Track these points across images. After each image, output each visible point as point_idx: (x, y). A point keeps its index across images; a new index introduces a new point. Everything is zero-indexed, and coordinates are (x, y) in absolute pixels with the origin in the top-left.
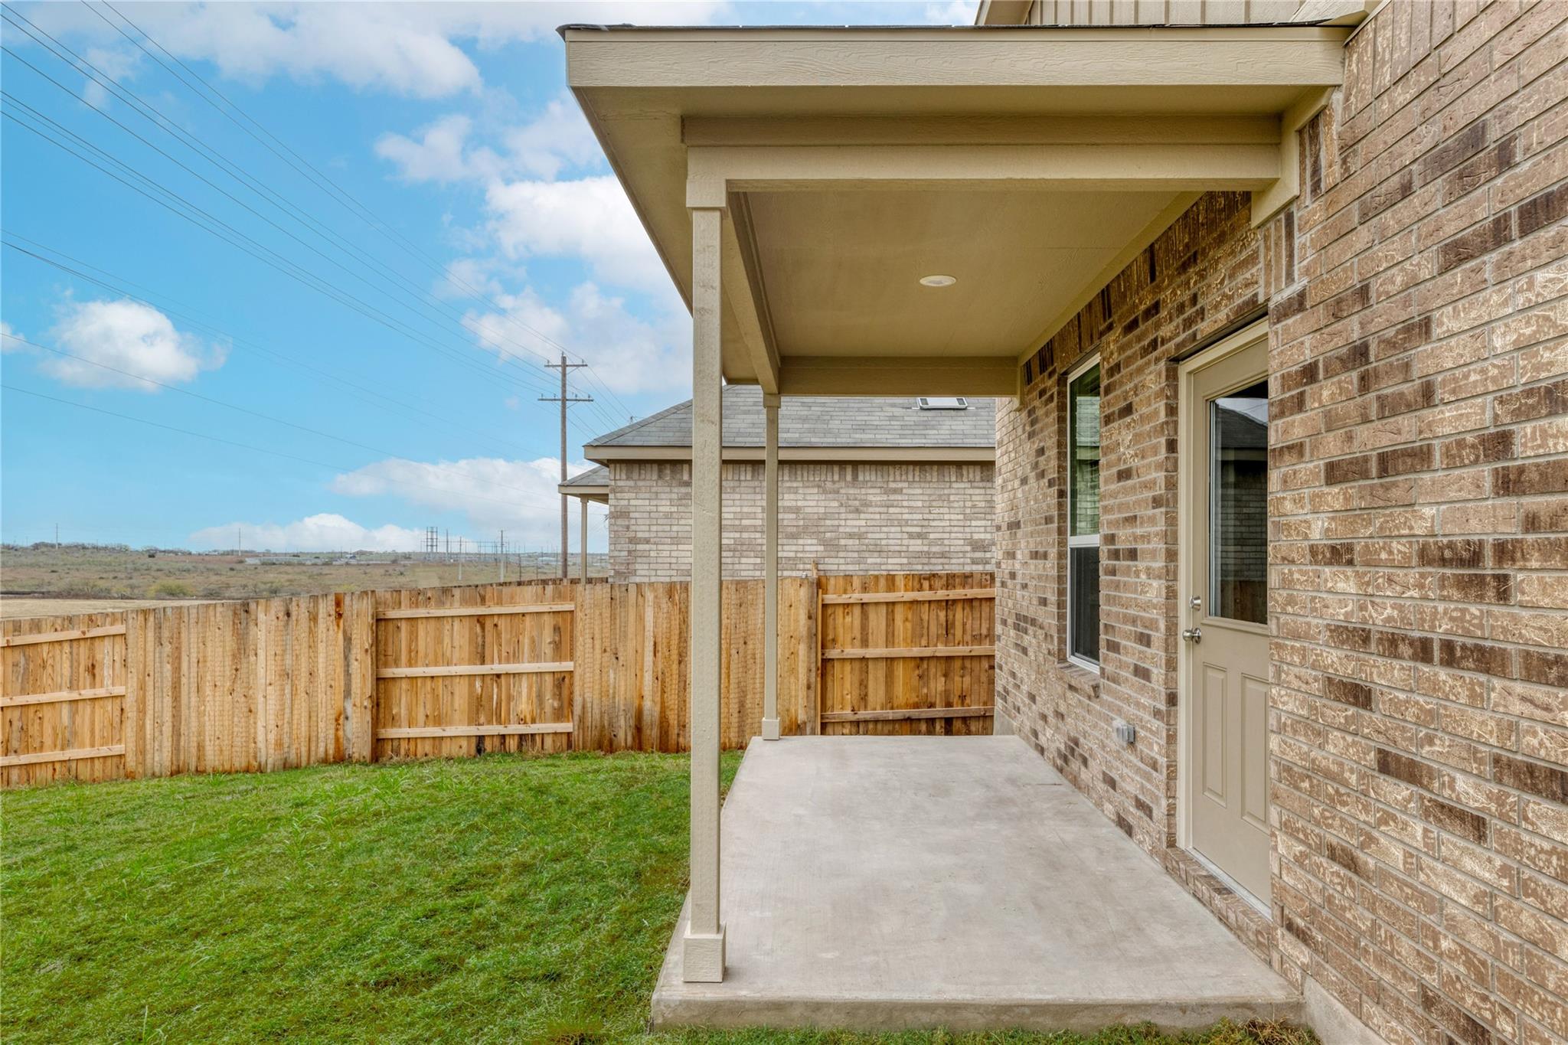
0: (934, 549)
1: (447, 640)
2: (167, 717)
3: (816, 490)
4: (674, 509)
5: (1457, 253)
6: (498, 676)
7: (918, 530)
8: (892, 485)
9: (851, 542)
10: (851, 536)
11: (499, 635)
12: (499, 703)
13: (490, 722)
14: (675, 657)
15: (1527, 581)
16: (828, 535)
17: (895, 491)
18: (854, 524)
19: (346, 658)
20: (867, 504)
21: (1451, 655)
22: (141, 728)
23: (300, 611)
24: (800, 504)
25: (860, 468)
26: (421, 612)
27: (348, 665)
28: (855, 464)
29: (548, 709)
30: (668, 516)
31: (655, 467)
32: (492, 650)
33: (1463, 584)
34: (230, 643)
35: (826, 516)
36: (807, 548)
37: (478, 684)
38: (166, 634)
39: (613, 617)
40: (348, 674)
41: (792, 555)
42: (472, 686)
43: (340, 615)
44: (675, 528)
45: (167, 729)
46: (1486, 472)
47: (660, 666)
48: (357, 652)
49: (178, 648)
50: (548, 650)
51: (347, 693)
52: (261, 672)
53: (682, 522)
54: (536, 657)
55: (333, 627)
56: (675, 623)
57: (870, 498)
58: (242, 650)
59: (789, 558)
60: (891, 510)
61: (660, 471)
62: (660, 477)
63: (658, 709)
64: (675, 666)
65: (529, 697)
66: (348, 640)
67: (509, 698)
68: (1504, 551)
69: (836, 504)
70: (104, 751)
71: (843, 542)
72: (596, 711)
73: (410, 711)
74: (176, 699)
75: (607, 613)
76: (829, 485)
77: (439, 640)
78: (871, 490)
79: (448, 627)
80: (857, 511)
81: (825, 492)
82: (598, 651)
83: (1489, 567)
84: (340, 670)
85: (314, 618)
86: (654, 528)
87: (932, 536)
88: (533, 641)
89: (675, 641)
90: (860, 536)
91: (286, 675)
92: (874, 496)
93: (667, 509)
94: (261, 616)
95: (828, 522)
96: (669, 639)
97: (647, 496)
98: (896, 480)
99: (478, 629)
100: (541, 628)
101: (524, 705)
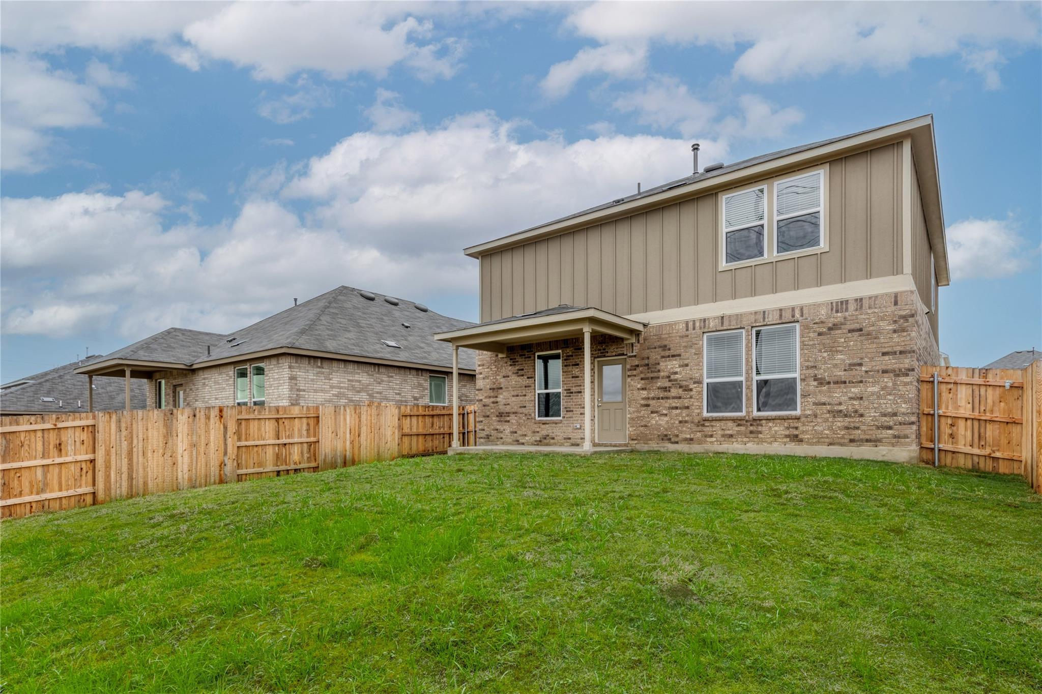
0: (403, 399)
1: (263, 429)
2: (125, 469)
3: (366, 374)
4: (315, 378)
5: (663, 357)
6: (285, 444)
7: (398, 392)
8: (390, 374)
9: (377, 395)
10: (377, 393)
11: (285, 427)
12: (286, 457)
13: (282, 465)
14: (357, 434)
15: (672, 390)
16: (370, 392)
17: (392, 377)
18: (378, 388)
19: (225, 436)
20: (383, 381)
21: (662, 398)
22: (108, 476)
23: (201, 415)
24: (361, 379)
25: (380, 367)
26: (252, 416)
27: (225, 440)
28: (379, 365)
29: (305, 458)
30: (312, 380)
31: (307, 359)
32: (282, 434)
33: (664, 391)
34: (163, 430)
35: (369, 385)
36: (363, 397)
37: (277, 448)
38: (123, 425)
39: (335, 419)
40: (226, 444)
41: (358, 399)
42: (274, 449)
43: (222, 417)
44: (315, 386)
45: (125, 476)
46: (667, 380)
47: (352, 438)
48: (229, 433)
49: (131, 433)
50: (305, 433)
51: (225, 453)
52: (180, 444)
53: (318, 383)
54: (301, 437)
55: (218, 422)
56: (357, 422)
57: (384, 379)
58: (169, 433)
59: (357, 400)
60: (390, 384)
61: (309, 361)
62: (309, 363)
63: (351, 455)
64: (357, 438)
65: (298, 453)
66: (225, 428)
67: (290, 454)
68: (669, 387)
69: (372, 380)
70: (71, 492)
71: (375, 395)
72: (330, 457)
73: (246, 462)
74: (130, 460)
75: (333, 418)
76: (370, 372)
77: (259, 429)
78: (384, 376)
79: (263, 423)
80: (380, 383)
81: (369, 375)
82: (330, 432)
83: (668, 389)
84: (222, 443)
85: (208, 418)
86: (307, 385)
87: (402, 394)
88: (299, 430)
89: (357, 427)
90: (380, 393)
91: (194, 445)
92: (385, 378)
93: (312, 377)
94: (180, 416)
95: (370, 387)
96: (355, 428)
97: (303, 371)
98: (392, 372)
99: (276, 424)
100: (302, 424)
101: (296, 457)
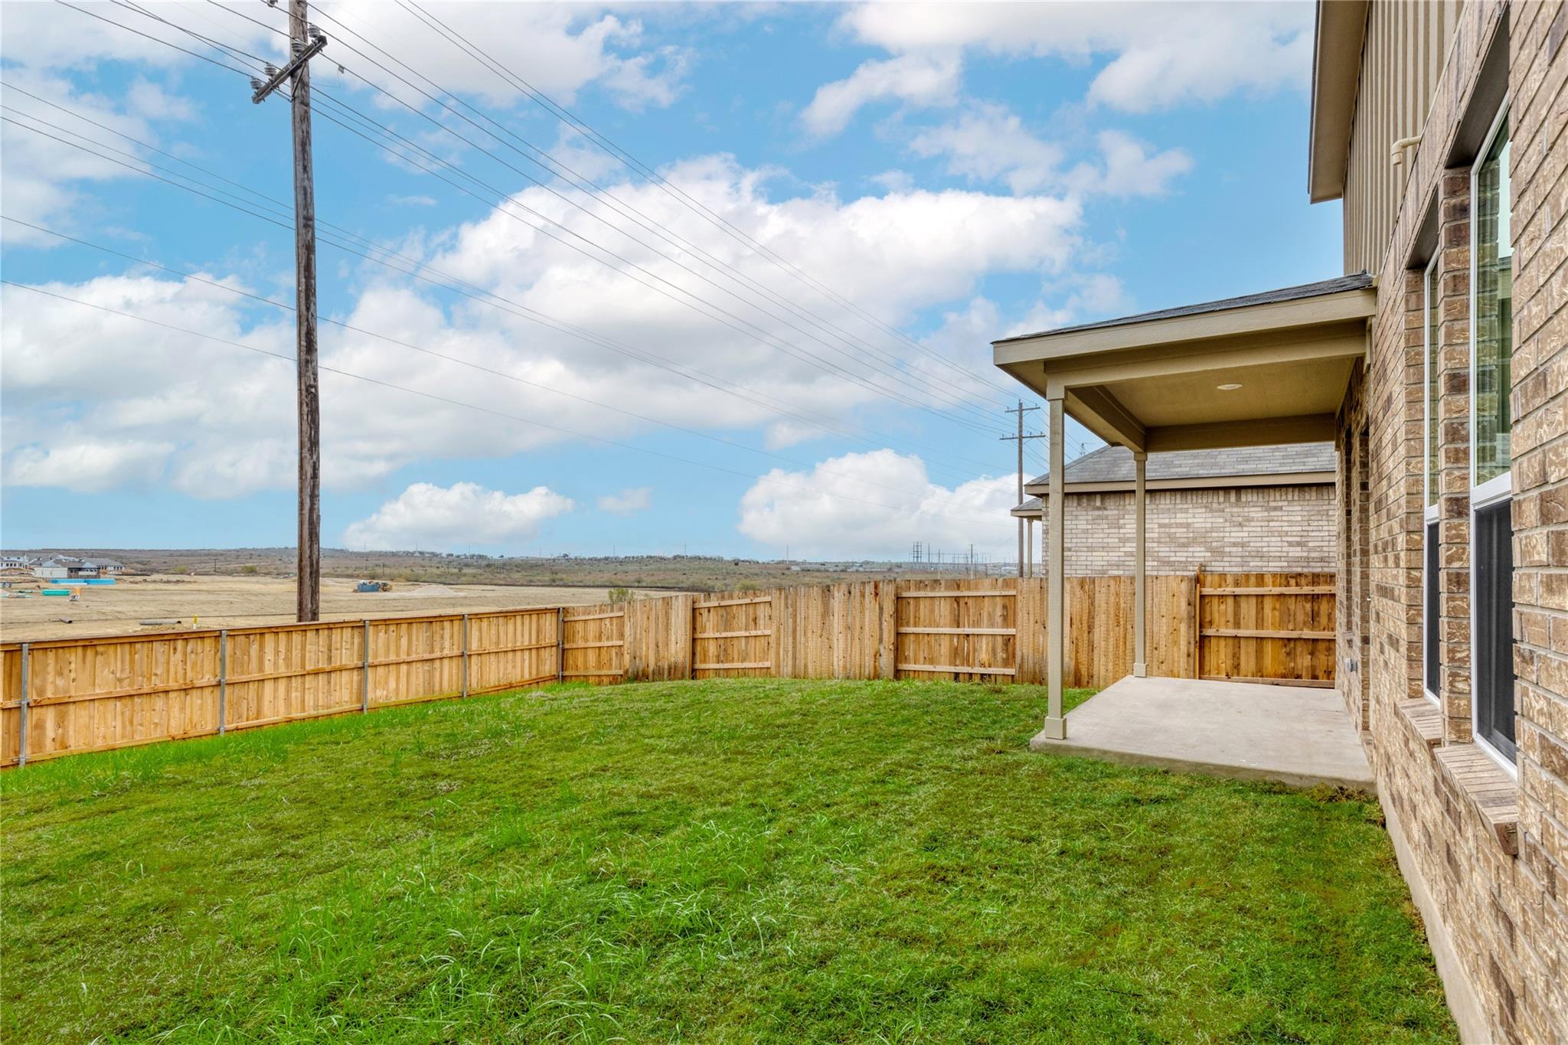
0: (1313, 555)
1: (937, 611)
2: (790, 648)
3: (1204, 510)
4: (1089, 527)
6: (968, 635)
7: (1298, 539)
8: (1272, 504)
9: (1234, 549)
10: (1235, 545)
11: (968, 610)
12: (968, 653)
13: (963, 665)
14: (1085, 628)
16: (1214, 544)
17: (1275, 509)
18: (1237, 535)
19: (880, 619)
20: (1249, 520)
22: (778, 653)
23: (856, 592)
24: (1190, 521)
25: (1243, 492)
26: (922, 594)
27: (881, 624)
28: (1238, 489)
29: (999, 659)
30: (1086, 531)
31: (1075, 497)
32: (964, 619)
34: (821, 609)
35: (1212, 530)
36: (1196, 554)
37: (955, 640)
38: (790, 602)
39: (1042, 600)
40: (881, 629)
41: (1184, 559)
42: (951, 641)
43: (877, 594)
44: (1090, 540)
45: (790, 654)
47: (1075, 634)
48: (886, 616)
49: (795, 610)
50: (999, 620)
51: (881, 641)
52: (836, 625)
53: (1095, 536)
54: (992, 625)
55: (873, 601)
56: (1086, 606)
57: (1253, 515)
58: (826, 612)
59: (1181, 562)
60: (1271, 524)
61: (1079, 500)
62: (1079, 504)
63: (1073, 663)
64: (1085, 635)
65: (987, 650)
66: (881, 609)
67: (975, 650)
69: (1222, 520)
70: (760, 665)
71: (1227, 549)
72: (1031, 662)
73: (915, 654)
74: (794, 638)
75: (1038, 597)
76: (1215, 506)
77: (932, 611)
78: (1254, 508)
79: (937, 603)
80: (1240, 525)
81: (1211, 511)
82: (1032, 622)
84: (877, 627)
85: (863, 595)
86: (1074, 541)
87: (1310, 544)
88: (989, 614)
89: (1085, 618)
90: (1243, 545)
91: (848, 628)
92: (1256, 513)
93: (1084, 527)
94: (836, 594)
95: (1214, 534)
96: (1081, 616)
97: (1068, 517)
98: (1276, 499)
99: (956, 605)
100: (995, 605)
101: (984, 655)
